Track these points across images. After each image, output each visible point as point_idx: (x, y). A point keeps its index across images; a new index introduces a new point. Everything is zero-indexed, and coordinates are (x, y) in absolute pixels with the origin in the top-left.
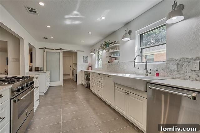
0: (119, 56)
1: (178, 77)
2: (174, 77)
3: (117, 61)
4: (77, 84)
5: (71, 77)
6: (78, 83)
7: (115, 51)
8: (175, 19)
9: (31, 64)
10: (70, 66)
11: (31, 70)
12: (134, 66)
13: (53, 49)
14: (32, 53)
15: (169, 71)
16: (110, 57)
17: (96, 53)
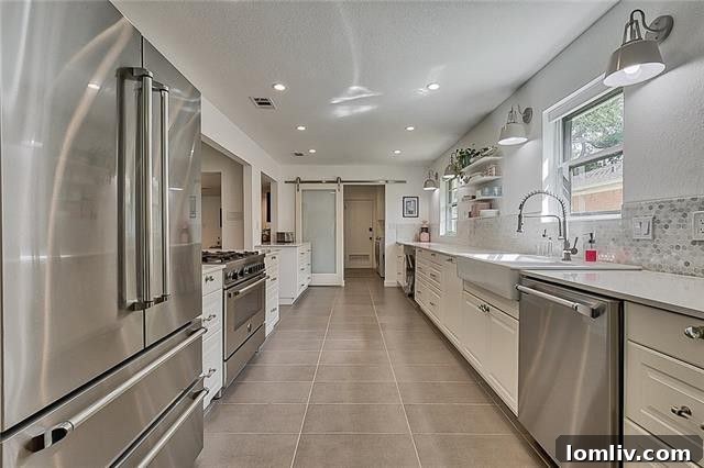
0: (500, 193)
1: (655, 266)
2: (645, 264)
3: (492, 213)
4: (385, 285)
5: (371, 263)
6: (387, 283)
7: (486, 178)
8: (633, 72)
9: (268, 225)
10: (371, 230)
11: (266, 239)
12: (520, 228)
13: (321, 182)
14: (269, 195)
15: (632, 245)
16: (474, 197)
17: (443, 184)
